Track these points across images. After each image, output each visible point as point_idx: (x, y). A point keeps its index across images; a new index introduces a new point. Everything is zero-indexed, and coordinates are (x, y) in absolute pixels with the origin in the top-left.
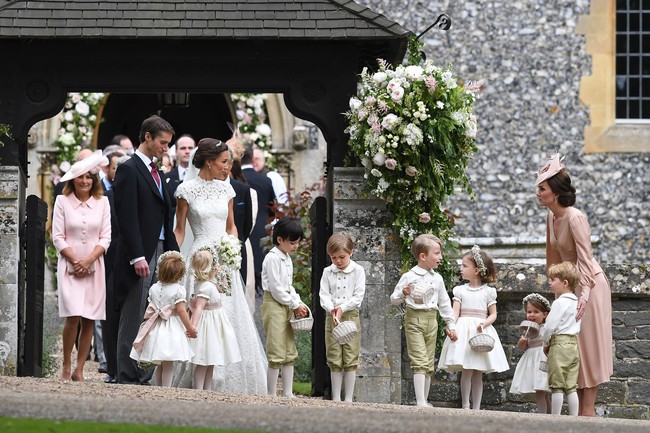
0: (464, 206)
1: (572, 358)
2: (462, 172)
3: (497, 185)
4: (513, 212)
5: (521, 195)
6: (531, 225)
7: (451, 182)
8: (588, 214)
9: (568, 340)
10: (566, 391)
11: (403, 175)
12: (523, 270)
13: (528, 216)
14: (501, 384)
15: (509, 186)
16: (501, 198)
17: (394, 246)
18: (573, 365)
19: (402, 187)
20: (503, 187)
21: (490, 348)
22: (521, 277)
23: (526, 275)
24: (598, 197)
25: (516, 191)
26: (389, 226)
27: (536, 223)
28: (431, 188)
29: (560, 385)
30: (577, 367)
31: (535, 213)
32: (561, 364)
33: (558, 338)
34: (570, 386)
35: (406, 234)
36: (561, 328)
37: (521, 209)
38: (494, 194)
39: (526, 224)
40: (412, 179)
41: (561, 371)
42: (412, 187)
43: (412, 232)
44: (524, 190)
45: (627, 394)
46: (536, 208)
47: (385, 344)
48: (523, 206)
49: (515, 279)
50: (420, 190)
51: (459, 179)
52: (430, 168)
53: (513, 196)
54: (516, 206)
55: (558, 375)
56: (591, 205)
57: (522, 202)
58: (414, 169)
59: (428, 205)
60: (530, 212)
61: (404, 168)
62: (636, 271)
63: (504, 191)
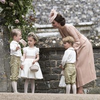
0: (46, 11)
1: (73, 72)
2: (30, 4)
3: (59, 3)
4: (65, 13)
5: (68, 6)
6: (72, 17)
7: (27, 8)
8: (93, 12)
9: (71, 65)
10: (71, 84)
11: (8, 5)
12: (55, 39)
13: (71, 14)
14: (48, 82)
15: (63, 3)
16: (60, 7)
17: (6, 32)
18: (74, 74)
19: (8, 10)
20: (61, 3)
21: (37, 70)
22: (54, 42)
23: (56, 41)
24: (97, 6)
25: (66, 5)
26: (4, 25)
27: (74, 16)
28: (19, 10)
29: (69, 82)
30: (75, 75)
31: (74, 12)
32: (69, 74)
33: (68, 64)
34: (73, 82)
35: (10, 28)
36: (68, 61)
37: (68, 12)
38: (58, 6)
39: (70, 17)
40: (12, 7)
41: (69, 77)
42: (12, 10)
43: (12, 27)
44: (69, 4)
45: (95, 84)
46: (73, 11)
47: (4, 69)
48: (69, 10)
49: (52, 43)
50: (15, 11)
51: (29, 6)
52: (18, 2)
53: (65, 7)
54: (66, 10)
55: (68, 78)
56: (94, 9)
57: (68, 9)
58: (12, 3)
59: (18, 17)
60: (72, 12)
61: (8, 3)
62: (97, 38)
63: (61, 5)
